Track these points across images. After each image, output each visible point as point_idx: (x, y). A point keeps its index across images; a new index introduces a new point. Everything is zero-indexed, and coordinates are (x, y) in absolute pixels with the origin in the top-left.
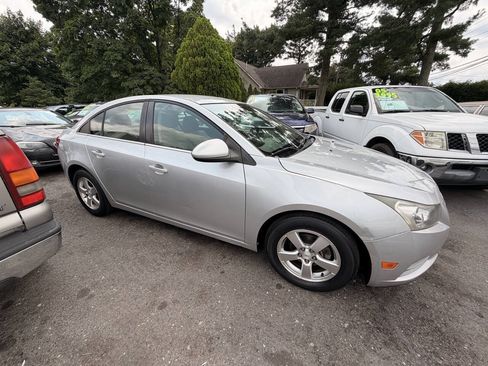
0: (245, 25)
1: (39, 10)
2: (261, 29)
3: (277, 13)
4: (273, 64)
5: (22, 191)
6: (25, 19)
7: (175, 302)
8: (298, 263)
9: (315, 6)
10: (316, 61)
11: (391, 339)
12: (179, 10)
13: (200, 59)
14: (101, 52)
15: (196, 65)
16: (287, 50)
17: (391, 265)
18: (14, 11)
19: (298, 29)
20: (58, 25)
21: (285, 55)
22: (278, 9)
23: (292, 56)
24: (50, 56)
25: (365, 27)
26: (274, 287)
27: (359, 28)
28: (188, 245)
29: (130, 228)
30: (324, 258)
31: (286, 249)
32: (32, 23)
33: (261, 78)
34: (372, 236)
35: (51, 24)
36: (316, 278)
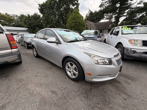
0: (90, 11)
1: (40, 12)
2: (97, 11)
3: (101, 6)
4: (100, 22)
5: (13, 45)
6: (38, 14)
7: (40, 76)
8: (70, 72)
9: (114, 2)
10: (115, 20)
11: (87, 97)
12: (72, 8)
13: (73, 21)
14: (52, 21)
15: (72, 22)
16: (106, 17)
17: (90, 74)
18: (36, 13)
19: (107, 10)
20: (44, 15)
21: (104, 19)
22: (101, 5)
23: (107, 19)
24: (42, 22)
25: (134, 7)
26: (64, 78)
27: (132, 8)
28: (50, 66)
29: (41, 61)
30: (76, 71)
31: (68, 68)
32: (39, 15)
33: (95, 26)
34: (83, 64)
35: (42, 15)
36: (74, 77)
